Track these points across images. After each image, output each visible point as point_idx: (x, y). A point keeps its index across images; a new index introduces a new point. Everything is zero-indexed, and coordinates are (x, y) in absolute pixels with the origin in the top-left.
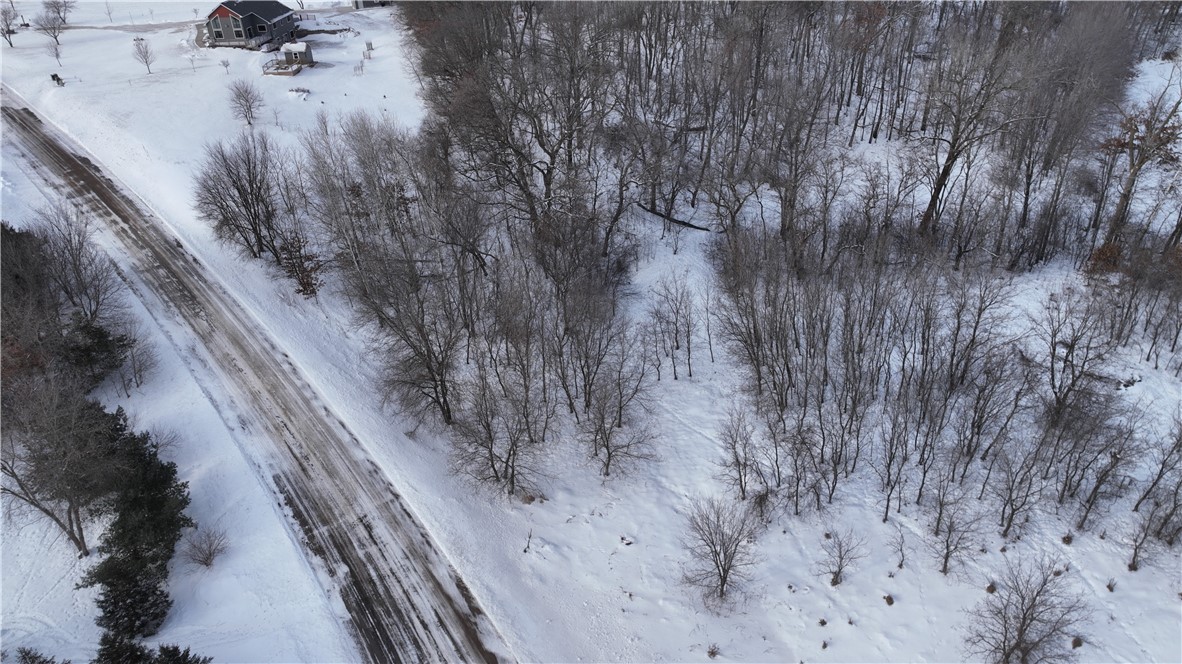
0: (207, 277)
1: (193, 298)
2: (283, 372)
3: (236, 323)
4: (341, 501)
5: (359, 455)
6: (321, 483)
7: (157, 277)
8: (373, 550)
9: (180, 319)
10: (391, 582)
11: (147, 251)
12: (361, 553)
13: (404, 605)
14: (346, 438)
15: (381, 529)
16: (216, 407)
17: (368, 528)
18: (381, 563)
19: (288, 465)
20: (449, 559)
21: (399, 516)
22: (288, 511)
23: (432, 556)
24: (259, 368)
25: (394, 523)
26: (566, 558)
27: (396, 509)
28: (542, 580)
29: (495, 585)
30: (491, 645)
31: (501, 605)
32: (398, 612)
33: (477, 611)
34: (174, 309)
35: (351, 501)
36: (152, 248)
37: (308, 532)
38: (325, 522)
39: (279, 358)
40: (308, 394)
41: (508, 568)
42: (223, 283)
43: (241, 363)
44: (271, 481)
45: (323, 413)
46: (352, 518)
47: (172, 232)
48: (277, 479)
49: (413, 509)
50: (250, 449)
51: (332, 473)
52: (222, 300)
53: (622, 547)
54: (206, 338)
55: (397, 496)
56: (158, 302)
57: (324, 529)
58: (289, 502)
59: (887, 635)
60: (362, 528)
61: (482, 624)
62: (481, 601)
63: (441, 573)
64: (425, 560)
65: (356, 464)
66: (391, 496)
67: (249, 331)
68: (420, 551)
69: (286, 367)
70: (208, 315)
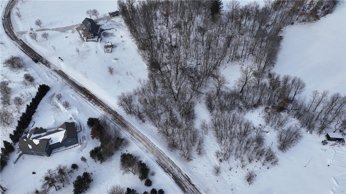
0: (126, 120)
1: (126, 126)
2: (148, 141)
3: (136, 131)
4: (166, 164)
5: (166, 156)
6: (163, 161)
7: (117, 121)
8: (174, 171)
9: (126, 131)
11: (111, 114)
12: (172, 172)
13: (181, 179)
14: (163, 153)
15: (173, 168)
16: (141, 149)
19: (157, 159)
20: (184, 172)
22: (160, 166)
23: (181, 172)
24: (144, 140)
25: (175, 167)
26: (197, 169)
27: (174, 165)
28: (195, 173)
29: (190, 175)
30: (192, 183)
31: (192, 178)
32: (180, 180)
33: (189, 179)
34: (124, 128)
35: (168, 164)
36: (112, 114)
37: (164, 169)
38: (166, 168)
39: (146, 138)
40: (153, 145)
41: (191, 172)
42: (129, 121)
43: (141, 140)
44: (155, 162)
45: (157, 149)
46: (169, 167)
47: (113, 109)
48: (156, 161)
49: (176, 164)
50: (150, 156)
51: (163, 160)
52: (131, 126)
53: (204, 167)
54: (132, 134)
55: (173, 162)
56: (120, 127)
57: (166, 169)
58: (160, 165)
59: (236, 177)
60: (171, 168)
61: (191, 181)
62: (190, 178)
65: (166, 157)
67: (138, 132)
68: (180, 171)
69: (148, 140)
70: (130, 129)
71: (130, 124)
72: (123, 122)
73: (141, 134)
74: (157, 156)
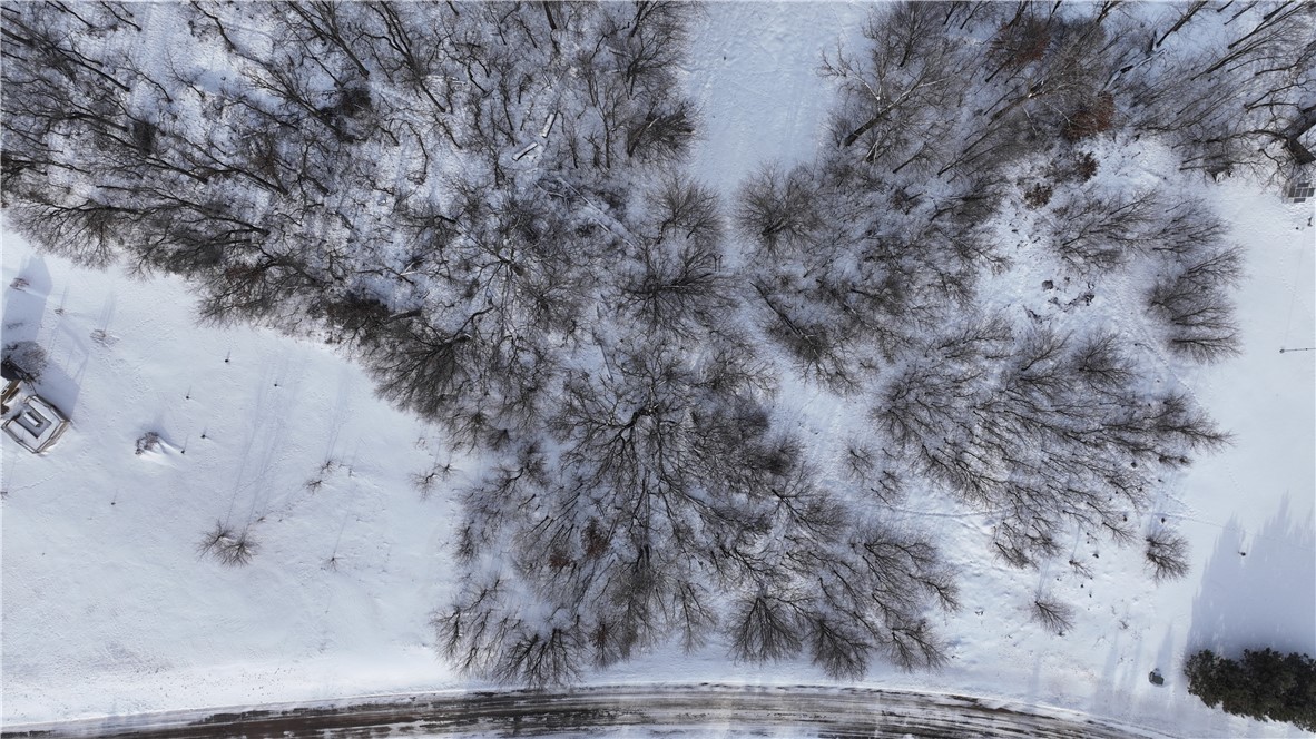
0: (560, 692)
1: (585, 710)
2: (721, 693)
3: (640, 697)
5: (835, 692)
7: (535, 724)
10: (931, 722)
12: (905, 725)
15: (898, 710)
17: (891, 714)
18: (917, 720)
20: (939, 693)
21: (896, 698)
23: (930, 699)
24: (708, 704)
25: (897, 702)
28: (974, 662)
29: (967, 684)
30: (995, 706)
31: (979, 689)
33: (974, 700)
35: (867, 712)
38: (873, 729)
39: (705, 689)
43: (697, 712)
45: (782, 691)
46: (881, 718)
53: (980, 617)
54: (645, 720)
55: (880, 691)
57: (877, 732)
60: (889, 717)
61: (983, 703)
62: (973, 696)
63: (943, 701)
64: (930, 703)
66: (878, 694)
70: (617, 710)
71: (593, 692)
72: (559, 707)
73: (671, 690)
74: (807, 719)
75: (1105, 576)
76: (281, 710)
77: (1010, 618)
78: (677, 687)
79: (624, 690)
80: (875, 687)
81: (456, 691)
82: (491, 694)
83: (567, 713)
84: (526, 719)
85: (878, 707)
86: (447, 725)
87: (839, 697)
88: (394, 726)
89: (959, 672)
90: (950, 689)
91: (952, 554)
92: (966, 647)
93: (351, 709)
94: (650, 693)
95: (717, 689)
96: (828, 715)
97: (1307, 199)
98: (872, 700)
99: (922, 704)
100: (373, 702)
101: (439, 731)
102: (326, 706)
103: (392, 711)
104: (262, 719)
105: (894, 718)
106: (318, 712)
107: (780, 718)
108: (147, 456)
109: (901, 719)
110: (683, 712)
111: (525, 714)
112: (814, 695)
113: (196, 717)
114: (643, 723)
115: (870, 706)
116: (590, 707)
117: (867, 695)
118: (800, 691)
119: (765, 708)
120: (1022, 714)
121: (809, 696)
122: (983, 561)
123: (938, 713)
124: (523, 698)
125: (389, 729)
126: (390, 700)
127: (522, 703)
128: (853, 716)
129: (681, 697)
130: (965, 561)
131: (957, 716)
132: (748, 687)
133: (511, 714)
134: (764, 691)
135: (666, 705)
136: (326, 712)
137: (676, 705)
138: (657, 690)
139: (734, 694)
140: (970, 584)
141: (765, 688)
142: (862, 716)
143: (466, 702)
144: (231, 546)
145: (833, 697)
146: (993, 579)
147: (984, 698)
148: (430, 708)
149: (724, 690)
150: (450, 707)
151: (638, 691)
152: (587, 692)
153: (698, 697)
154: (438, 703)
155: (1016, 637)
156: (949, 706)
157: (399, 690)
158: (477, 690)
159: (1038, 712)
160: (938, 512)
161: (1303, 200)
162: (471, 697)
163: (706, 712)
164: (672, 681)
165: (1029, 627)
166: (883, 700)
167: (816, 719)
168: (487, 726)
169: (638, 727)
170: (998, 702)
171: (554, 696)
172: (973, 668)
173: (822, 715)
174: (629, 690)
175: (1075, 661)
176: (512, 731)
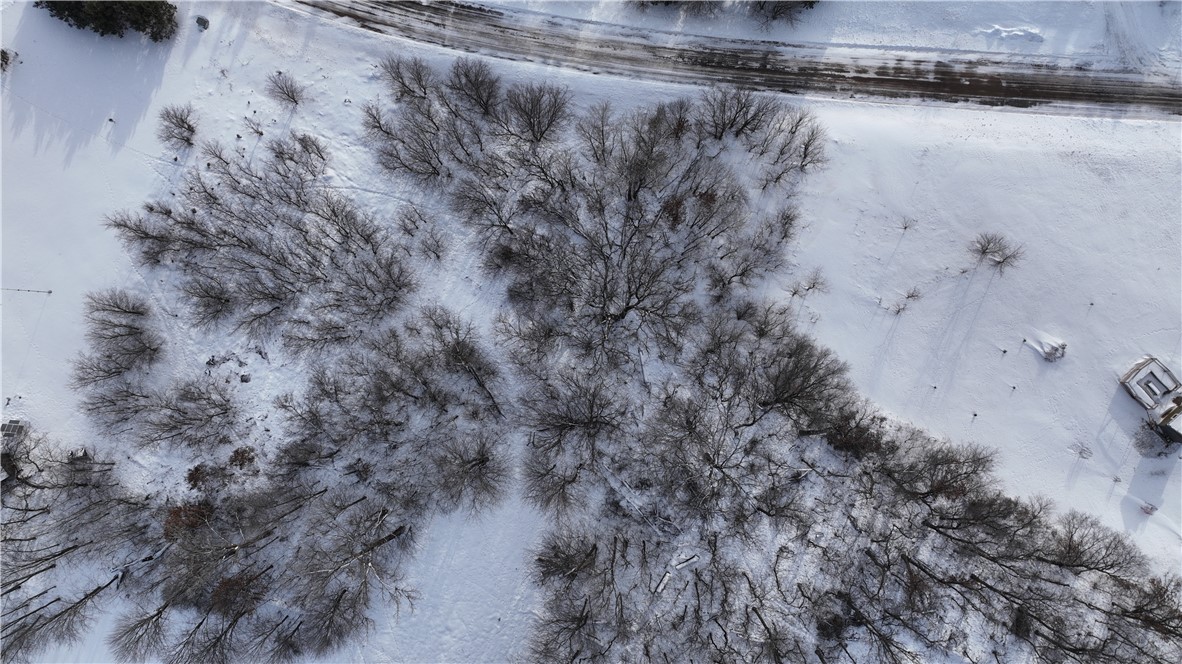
1: (703, 65)
3: (651, 70)
5: (483, 51)
7: (749, 59)
9: (686, 47)
10: (403, 13)
15: (431, 27)
16: (578, 20)
17: (437, 25)
18: (416, 16)
19: (504, 22)
20: (392, 37)
21: (431, 38)
22: (477, 6)
23: (402, 33)
24: (596, 56)
25: (431, 34)
26: (360, 76)
27: (435, 39)
28: (358, 59)
29: (368, 41)
30: (346, 19)
31: (358, 36)
33: (363, 26)
34: (701, 49)
35: (458, 29)
37: (457, 5)
38: (455, 13)
39: (596, 69)
40: (551, 61)
43: (609, 51)
44: (502, 11)
45: (529, 58)
46: (447, 23)
48: (502, 14)
49: (431, 46)
50: (532, 17)
51: (482, 34)
52: (691, 77)
53: (347, 97)
54: (652, 49)
55: (445, 46)
56: (718, 46)
57: (452, 11)
58: (480, 9)
60: (439, 21)
61: (356, 23)
62: (364, 30)
63: (390, 30)
64: (402, 30)
66: (446, 44)
67: (639, 72)
68: (407, 31)
70: (676, 62)
71: (694, 80)
72: (726, 71)
73: (627, 73)
74: (511, 31)
75: (233, 118)
76: (969, 103)
77: (322, 93)
78: (621, 74)
79: (667, 78)
80: (448, 50)
81: (813, 98)
82: (783, 91)
83: (719, 65)
84: (756, 65)
85: (448, 32)
86: (826, 70)
87: (480, 46)
88: (872, 75)
89: (373, 52)
90: (383, 39)
91: (365, 156)
92: (364, 73)
93: (907, 96)
94: (645, 72)
95: (586, 67)
96: (492, 32)
97: (7, 423)
98: (452, 39)
99: (409, 29)
100: (888, 99)
101: (833, 65)
102: (929, 101)
103: (872, 89)
104: (987, 98)
105: (436, 21)
106: (937, 97)
107: (535, 35)
108: (1056, 341)
109: (430, 19)
110: (619, 52)
111: (756, 70)
112: (502, 50)
113: (1044, 108)
114: (654, 48)
115: (455, 34)
116: (698, 67)
117: (456, 44)
118: (514, 56)
119: (546, 46)
120: (324, 9)
121: (507, 51)
122: (338, 146)
123: (396, 19)
124: (757, 83)
125: (876, 73)
126: (872, 98)
127: (757, 80)
128: (471, 27)
129: (619, 66)
130: (353, 148)
131: (380, 14)
132: (558, 65)
133: (768, 71)
134: (545, 60)
135: (632, 60)
136: (929, 96)
137: (623, 59)
138: (638, 74)
139: (572, 61)
140: (352, 127)
141: (544, 63)
142: (463, 26)
143: (807, 88)
144: (993, 253)
145: (486, 46)
146: (332, 129)
147: (355, 27)
148: (838, 87)
149: (580, 66)
150: (821, 85)
151: (655, 76)
152: (700, 81)
153: (603, 63)
154: (830, 90)
155: (319, 76)
156: (386, 24)
157: (863, 106)
158: (795, 96)
159: (309, 9)
160: (371, 194)
161: (11, 422)
162: (802, 90)
163: (598, 49)
164: (624, 80)
165: (307, 83)
166: (442, 37)
167: (504, 29)
168: (791, 64)
169: (659, 44)
170: (343, 23)
171: (729, 81)
172: (360, 55)
173: (497, 33)
174: (663, 77)
175: (270, 48)
176: (770, 56)
